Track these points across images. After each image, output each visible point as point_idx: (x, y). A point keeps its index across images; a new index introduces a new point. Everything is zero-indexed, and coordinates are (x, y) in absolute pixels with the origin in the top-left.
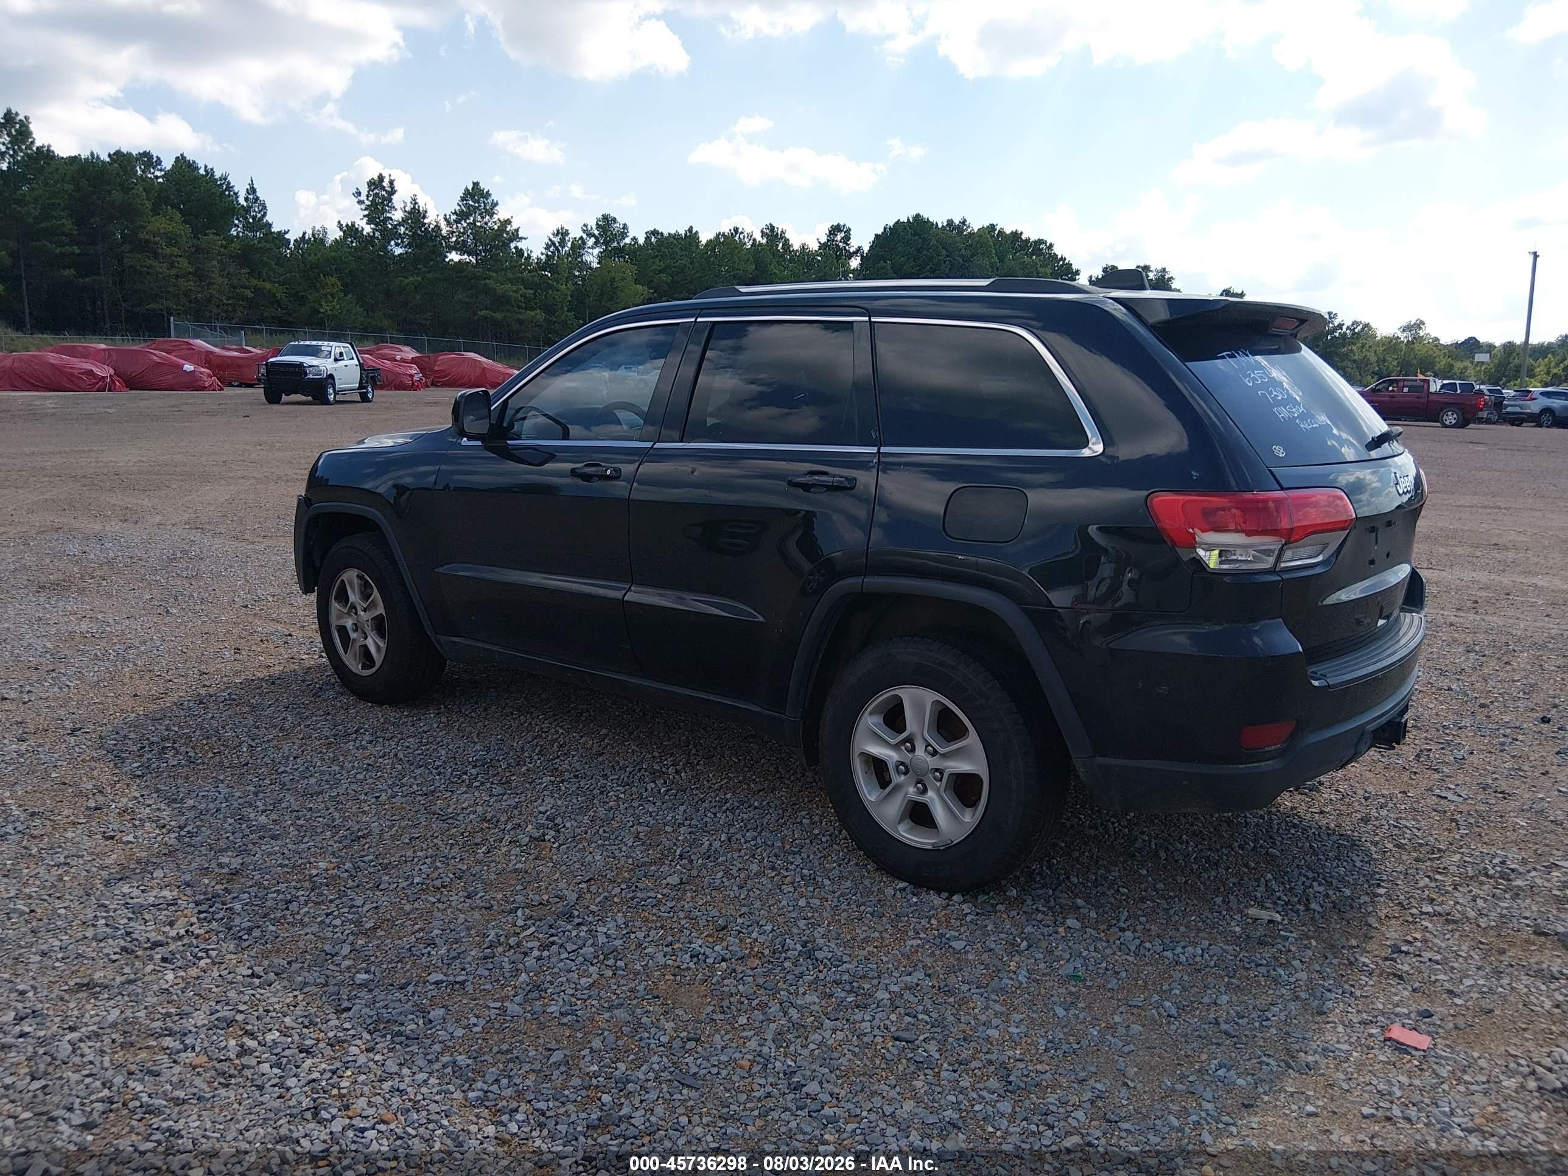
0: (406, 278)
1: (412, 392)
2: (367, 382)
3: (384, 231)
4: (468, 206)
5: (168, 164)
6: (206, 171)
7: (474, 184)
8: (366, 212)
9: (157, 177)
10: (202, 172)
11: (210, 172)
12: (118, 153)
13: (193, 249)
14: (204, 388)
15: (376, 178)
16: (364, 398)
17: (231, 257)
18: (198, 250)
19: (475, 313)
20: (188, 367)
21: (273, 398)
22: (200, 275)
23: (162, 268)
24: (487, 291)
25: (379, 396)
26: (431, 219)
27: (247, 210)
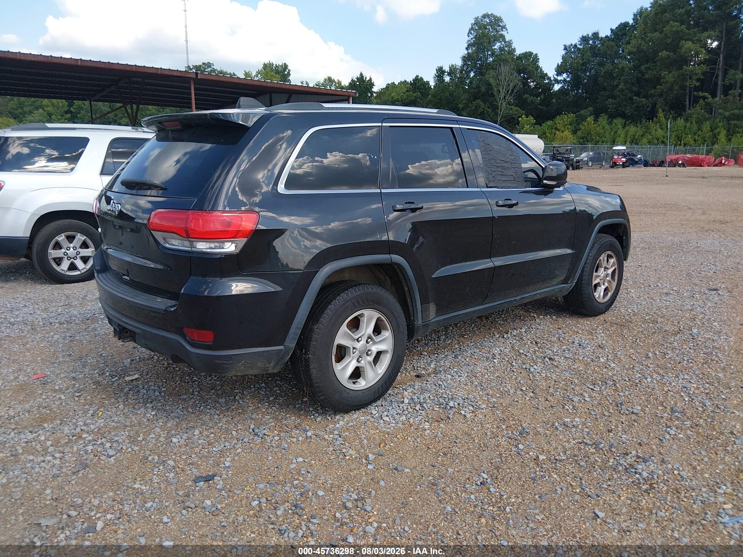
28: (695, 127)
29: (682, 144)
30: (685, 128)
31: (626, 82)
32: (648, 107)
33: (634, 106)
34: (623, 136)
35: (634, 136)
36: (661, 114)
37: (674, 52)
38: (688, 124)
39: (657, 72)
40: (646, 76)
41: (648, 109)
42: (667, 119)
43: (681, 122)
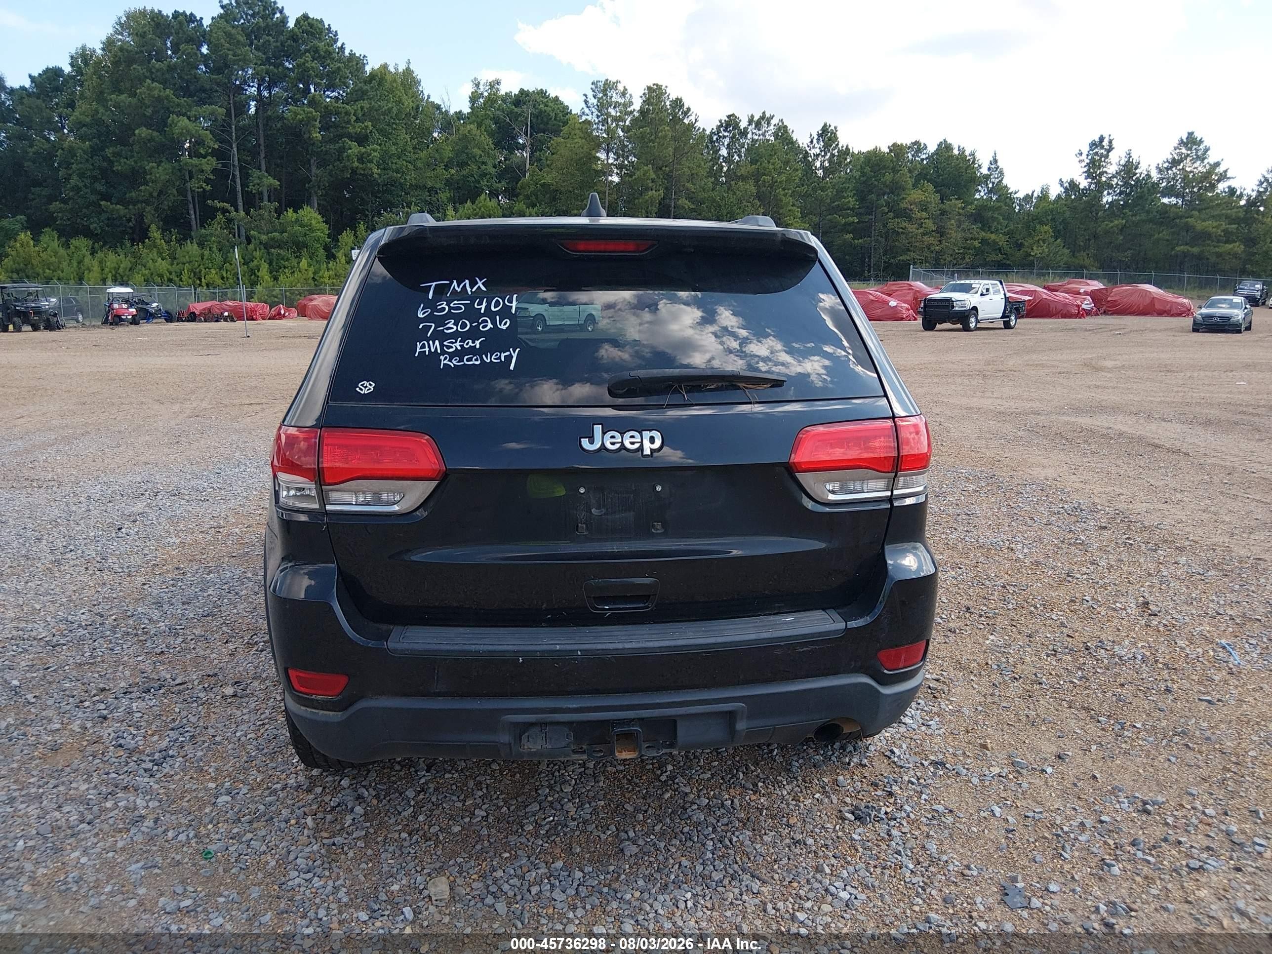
0: (1112, 222)
1: (1077, 320)
2: (1010, 312)
3: (1098, 183)
4: (1181, 154)
5: (932, 148)
6: (959, 150)
7: (1189, 134)
8: (1085, 169)
9: (922, 160)
10: (956, 152)
11: (962, 151)
12: (894, 145)
13: (939, 212)
14: (902, 319)
15: (1097, 140)
16: (1007, 326)
17: (966, 216)
18: (943, 213)
19: (1173, 249)
20: (893, 303)
21: (929, 326)
22: (941, 232)
23: (912, 228)
24: (1188, 228)
25: (1022, 324)
26: (1142, 171)
27: (987, 177)
28: (218, 257)
29: (203, 284)
30: (202, 259)
31: (81, 176)
32: (129, 220)
33: (104, 216)
34: (96, 268)
35: (117, 269)
36: (155, 233)
37: (161, 131)
38: (207, 253)
39: (136, 162)
40: (117, 167)
41: (131, 224)
42: (168, 242)
43: (192, 248)
